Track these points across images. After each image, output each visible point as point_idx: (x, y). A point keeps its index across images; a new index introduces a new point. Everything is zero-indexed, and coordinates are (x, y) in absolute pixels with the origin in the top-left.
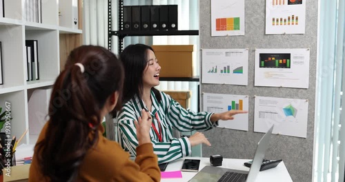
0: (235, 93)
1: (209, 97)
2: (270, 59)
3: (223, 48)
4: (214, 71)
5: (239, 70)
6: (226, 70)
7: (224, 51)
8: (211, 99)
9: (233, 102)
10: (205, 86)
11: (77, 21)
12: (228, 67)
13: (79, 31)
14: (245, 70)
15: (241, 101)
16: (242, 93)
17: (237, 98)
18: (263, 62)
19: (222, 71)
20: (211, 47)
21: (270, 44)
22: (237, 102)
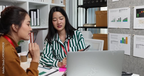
0: (124, 33)
1: (112, 35)
2: (142, 12)
3: (118, 8)
4: (114, 21)
5: (125, 20)
6: (119, 20)
7: (118, 9)
8: (113, 37)
9: (123, 38)
10: (110, 29)
11: (63, 1)
12: (120, 18)
13: (64, 6)
14: (129, 20)
15: (127, 38)
16: (127, 33)
17: (125, 36)
18: (138, 14)
19: (117, 21)
20: (113, 8)
21: (142, 3)
22: (125, 38)
